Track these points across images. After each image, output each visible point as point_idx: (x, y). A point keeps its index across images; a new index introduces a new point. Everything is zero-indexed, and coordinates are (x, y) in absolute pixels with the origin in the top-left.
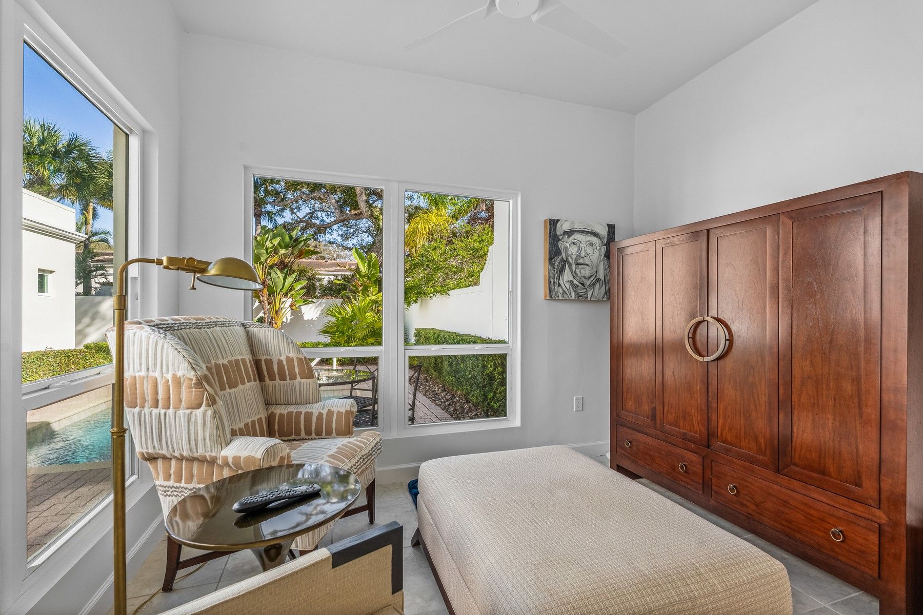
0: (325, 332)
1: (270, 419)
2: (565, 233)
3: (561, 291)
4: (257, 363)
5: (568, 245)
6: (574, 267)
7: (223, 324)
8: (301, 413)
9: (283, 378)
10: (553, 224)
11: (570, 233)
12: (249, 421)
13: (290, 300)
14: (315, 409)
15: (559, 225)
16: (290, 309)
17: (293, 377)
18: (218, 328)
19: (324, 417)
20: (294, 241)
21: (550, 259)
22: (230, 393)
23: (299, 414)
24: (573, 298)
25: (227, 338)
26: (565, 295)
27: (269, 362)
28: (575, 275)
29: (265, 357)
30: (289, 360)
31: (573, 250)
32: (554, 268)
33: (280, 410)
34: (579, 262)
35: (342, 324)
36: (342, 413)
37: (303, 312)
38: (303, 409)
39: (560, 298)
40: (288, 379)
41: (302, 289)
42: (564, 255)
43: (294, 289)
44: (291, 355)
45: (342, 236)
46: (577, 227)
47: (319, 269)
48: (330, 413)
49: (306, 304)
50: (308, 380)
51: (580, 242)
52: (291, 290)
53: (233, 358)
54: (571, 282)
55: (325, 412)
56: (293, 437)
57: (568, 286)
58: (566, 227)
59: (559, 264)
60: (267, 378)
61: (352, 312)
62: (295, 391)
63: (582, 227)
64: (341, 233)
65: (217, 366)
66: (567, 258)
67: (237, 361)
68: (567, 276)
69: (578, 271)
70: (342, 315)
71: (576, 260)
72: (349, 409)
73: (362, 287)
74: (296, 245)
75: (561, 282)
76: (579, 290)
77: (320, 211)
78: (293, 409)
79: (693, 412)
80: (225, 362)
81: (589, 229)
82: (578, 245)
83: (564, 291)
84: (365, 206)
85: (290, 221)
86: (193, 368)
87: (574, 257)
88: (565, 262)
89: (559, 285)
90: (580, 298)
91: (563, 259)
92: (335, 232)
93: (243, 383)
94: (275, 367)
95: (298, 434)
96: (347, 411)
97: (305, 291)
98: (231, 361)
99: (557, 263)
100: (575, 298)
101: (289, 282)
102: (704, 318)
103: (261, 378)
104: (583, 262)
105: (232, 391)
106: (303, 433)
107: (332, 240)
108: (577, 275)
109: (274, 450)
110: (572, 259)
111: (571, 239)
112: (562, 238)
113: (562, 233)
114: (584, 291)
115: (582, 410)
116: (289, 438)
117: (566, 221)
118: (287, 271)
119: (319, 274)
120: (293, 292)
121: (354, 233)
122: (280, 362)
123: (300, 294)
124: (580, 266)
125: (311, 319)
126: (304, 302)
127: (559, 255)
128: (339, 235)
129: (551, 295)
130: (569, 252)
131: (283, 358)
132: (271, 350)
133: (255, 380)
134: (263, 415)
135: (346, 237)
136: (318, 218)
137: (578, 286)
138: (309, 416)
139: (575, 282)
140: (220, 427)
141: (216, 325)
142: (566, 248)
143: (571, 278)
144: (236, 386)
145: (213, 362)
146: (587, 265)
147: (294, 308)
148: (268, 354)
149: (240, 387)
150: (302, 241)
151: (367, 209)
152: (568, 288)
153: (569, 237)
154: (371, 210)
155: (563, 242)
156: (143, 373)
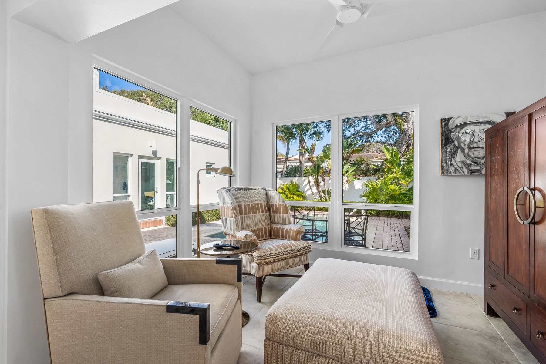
0: (363, 196)
1: (271, 229)
2: (457, 126)
3: (453, 169)
4: (268, 205)
5: (460, 135)
6: (466, 151)
7: (255, 189)
8: (281, 228)
9: (277, 213)
10: (445, 122)
11: (462, 126)
12: (260, 228)
13: (347, 178)
14: (286, 227)
15: (451, 122)
16: (346, 183)
17: (280, 213)
18: (252, 191)
19: (288, 231)
20: (350, 145)
21: (442, 147)
22: (252, 216)
23: (280, 228)
24: (466, 173)
25: (255, 195)
26: (457, 172)
27: (273, 205)
28: (467, 156)
29: (271, 203)
30: (279, 205)
31: (466, 138)
32: (446, 153)
33: (275, 226)
34: (472, 146)
35: (373, 191)
36: (295, 230)
37: (355, 184)
38: (282, 227)
39: (453, 174)
40: (278, 213)
41: (353, 171)
42: (456, 143)
43: (349, 172)
44: (280, 203)
45: (385, 137)
46: (470, 120)
47: (372, 159)
48: (290, 229)
49: (355, 180)
50: (285, 214)
51: (474, 131)
52: (347, 172)
53: (256, 203)
54: (464, 162)
55: (288, 229)
56: (278, 238)
57: (460, 165)
58: (458, 122)
59: (451, 149)
60: (272, 212)
61: (381, 184)
62: (281, 219)
63: (475, 120)
64: (384, 135)
65: (248, 205)
66: (459, 144)
67: (258, 204)
68: (459, 157)
69: (471, 153)
70: (373, 186)
71: (469, 144)
72: (298, 229)
73: (386, 169)
74: (350, 147)
75: (453, 162)
76: (472, 167)
77: (371, 124)
78: (279, 226)
79: (522, 266)
80: (252, 204)
81: (484, 120)
82: (471, 133)
83: (456, 168)
84: (391, 118)
85: (354, 133)
86: (232, 204)
87: (467, 143)
88: (457, 147)
89: (451, 164)
90: (473, 174)
91: (455, 145)
92: (380, 136)
93: (259, 212)
94: (274, 207)
95: (279, 237)
96: (297, 230)
97: (354, 172)
98: (255, 204)
99: (449, 149)
100: (468, 173)
101: (346, 168)
102: (524, 188)
103: (270, 212)
104: (476, 146)
105: (254, 215)
106: (281, 236)
107: (378, 141)
108: (470, 156)
109: (248, 236)
110: (465, 145)
111: (464, 130)
112: (454, 131)
113: (454, 127)
114: (478, 168)
115: (479, 258)
116: (276, 238)
117: (458, 117)
118: (345, 162)
119: (373, 162)
120: (348, 173)
121: (393, 134)
122: (276, 205)
123: (352, 174)
124: (473, 150)
125: (359, 188)
126: (354, 179)
127: (451, 143)
128: (383, 137)
129: (444, 171)
130: (462, 140)
131: (277, 204)
132: (274, 200)
133: (266, 212)
134: (267, 227)
135: (388, 138)
136: (370, 129)
137: (471, 165)
138: (283, 229)
139: (468, 161)
140: (237, 225)
141: (252, 190)
142: (459, 138)
143: (464, 159)
144: (256, 213)
145: (247, 203)
146: (481, 148)
147: (349, 182)
148: (272, 202)
149: (258, 214)
150: (353, 144)
151: (392, 120)
152: (461, 166)
153: (461, 129)
154: (395, 120)
155: (455, 133)
156: (222, 205)
